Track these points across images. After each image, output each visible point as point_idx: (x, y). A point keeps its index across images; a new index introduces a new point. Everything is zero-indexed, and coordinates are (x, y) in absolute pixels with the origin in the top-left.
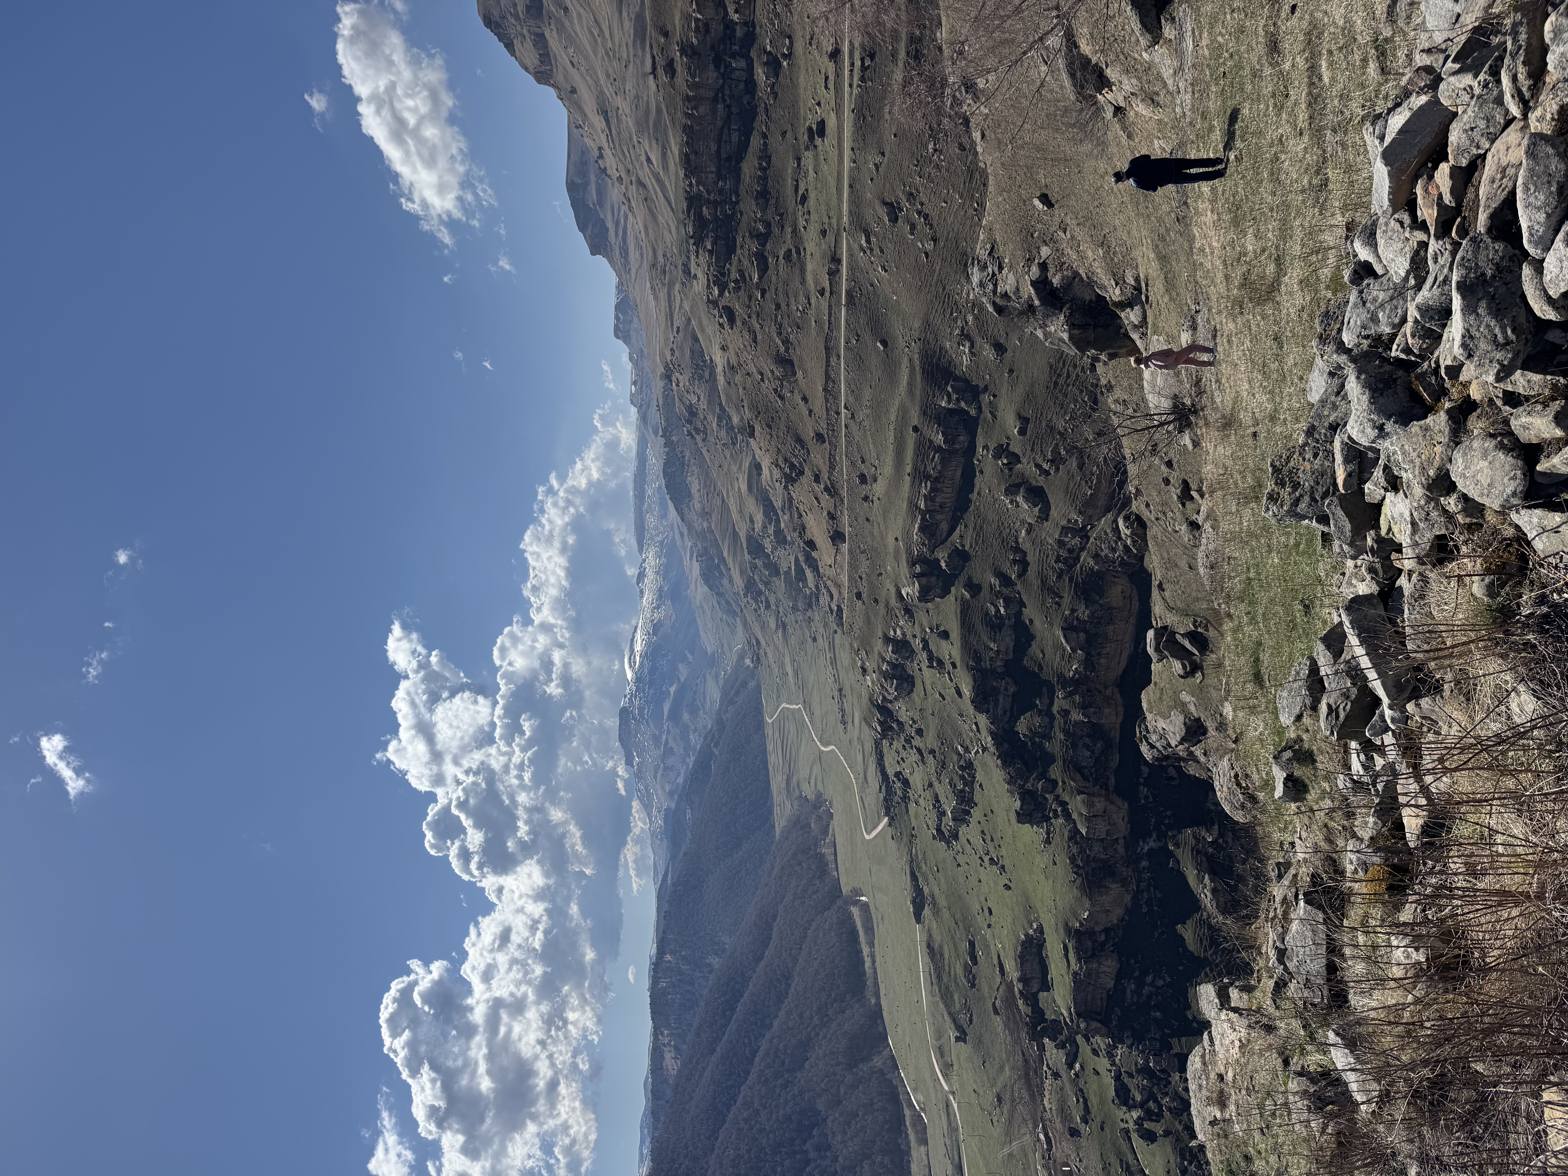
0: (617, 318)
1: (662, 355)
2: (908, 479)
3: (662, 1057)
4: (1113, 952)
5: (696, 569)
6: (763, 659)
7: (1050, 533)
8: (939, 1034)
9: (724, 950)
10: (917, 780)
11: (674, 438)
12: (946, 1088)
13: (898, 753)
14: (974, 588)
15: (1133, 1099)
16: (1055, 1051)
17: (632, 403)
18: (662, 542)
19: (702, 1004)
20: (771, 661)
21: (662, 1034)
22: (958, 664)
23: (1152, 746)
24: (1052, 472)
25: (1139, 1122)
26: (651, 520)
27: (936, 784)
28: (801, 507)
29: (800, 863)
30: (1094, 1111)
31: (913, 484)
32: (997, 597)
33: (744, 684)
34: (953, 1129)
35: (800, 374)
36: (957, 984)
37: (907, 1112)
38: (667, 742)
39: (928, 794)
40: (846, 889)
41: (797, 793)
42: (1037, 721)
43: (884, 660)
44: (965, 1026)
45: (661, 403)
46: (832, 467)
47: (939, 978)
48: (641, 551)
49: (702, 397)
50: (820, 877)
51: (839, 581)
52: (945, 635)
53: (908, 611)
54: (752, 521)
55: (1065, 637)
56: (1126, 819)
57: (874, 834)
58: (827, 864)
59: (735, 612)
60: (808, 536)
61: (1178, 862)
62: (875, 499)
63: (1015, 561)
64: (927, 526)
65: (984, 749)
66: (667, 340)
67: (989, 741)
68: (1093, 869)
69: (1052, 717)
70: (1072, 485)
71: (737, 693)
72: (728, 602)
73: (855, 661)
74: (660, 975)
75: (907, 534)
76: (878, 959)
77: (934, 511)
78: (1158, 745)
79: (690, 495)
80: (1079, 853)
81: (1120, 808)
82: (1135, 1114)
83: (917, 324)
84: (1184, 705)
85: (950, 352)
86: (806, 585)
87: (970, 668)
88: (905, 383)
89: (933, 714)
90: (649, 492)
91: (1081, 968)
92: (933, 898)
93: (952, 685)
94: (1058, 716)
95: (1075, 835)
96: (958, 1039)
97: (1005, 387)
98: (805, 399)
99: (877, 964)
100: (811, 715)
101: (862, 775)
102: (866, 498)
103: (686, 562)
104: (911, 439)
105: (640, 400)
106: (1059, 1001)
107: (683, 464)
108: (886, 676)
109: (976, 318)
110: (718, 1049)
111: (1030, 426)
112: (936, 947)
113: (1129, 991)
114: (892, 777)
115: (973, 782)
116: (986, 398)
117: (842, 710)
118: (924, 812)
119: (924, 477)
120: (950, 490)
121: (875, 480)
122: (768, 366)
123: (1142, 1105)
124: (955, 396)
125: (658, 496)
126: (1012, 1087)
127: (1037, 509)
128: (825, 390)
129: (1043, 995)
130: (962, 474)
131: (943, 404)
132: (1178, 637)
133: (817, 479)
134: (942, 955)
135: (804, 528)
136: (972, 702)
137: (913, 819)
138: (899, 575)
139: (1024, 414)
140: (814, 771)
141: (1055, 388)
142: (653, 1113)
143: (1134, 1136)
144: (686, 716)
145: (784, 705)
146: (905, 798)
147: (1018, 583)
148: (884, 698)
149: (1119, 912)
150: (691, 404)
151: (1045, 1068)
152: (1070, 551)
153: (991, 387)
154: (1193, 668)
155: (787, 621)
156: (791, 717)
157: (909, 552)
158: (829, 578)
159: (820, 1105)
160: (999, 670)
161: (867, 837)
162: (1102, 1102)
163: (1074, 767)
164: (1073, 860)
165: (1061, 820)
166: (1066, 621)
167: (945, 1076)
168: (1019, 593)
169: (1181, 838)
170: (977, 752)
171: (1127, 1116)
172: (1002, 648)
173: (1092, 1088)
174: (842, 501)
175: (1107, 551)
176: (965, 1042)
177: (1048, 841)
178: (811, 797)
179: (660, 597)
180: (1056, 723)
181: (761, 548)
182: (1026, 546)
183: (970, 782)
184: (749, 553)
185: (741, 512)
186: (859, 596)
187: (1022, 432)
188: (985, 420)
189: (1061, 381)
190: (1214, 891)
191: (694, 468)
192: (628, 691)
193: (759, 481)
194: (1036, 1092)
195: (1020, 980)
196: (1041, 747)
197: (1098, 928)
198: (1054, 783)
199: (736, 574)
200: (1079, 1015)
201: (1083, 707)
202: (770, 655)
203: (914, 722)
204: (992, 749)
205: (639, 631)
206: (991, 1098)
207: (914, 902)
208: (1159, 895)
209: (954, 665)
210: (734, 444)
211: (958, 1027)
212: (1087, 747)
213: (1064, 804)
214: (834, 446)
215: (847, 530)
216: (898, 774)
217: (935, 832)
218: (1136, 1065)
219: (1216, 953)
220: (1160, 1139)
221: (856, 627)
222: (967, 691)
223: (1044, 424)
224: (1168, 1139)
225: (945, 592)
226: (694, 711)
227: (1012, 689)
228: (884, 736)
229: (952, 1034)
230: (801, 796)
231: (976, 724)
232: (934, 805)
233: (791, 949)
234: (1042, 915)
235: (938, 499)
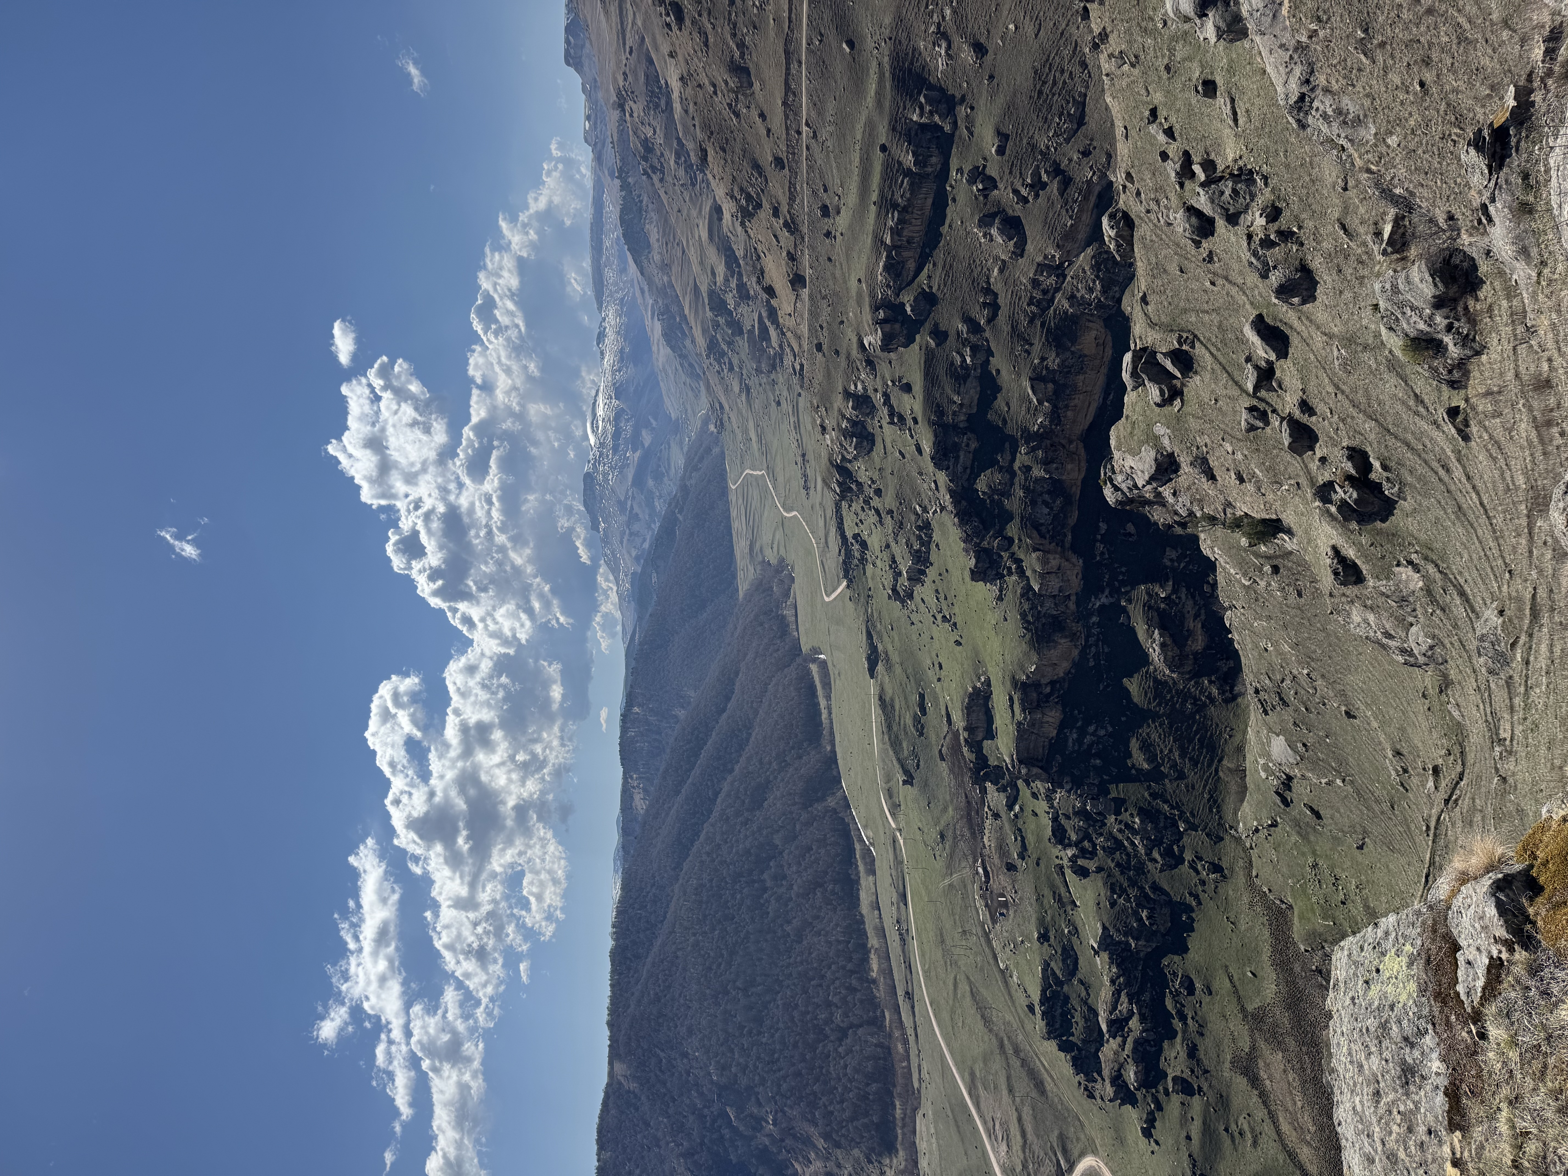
0: (567, 41)
1: (615, 80)
2: (873, 209)
3: (632, 798)
4: (1057, 703)
5: (658, 327)
6: (726, 424)
7: (1025, 270)
8: (888, 778)
9: (689, 703)
10: (875, 541)
11: (630, 180)
12: (893, 825)
13: (857, 514)
14: (940, 336)
15: (1069, 839)
16: (996, 794)
17: (586, 141)
18: (622, 299)
19: (668, 751)
20: (735, 426)
21: (632, 778)
22: (920, 419)
23: (1117, 489)
24: (1030, 199)
25: (1073, 859)
26: (610, 275)
27: (893, 544)
28: (759, 248)
29: (761, 624)
30: (1030, 848)
31: (878, 215)
32: (964, 345)
33: (709, 450)
34: (898, 862)
35: (757, 86)
36: (906, 733)
37: (857, 846)
38: (632, 507)
39: (886, 556)
40: (805, 648)
41: (760, 558)
42: (998, 477)
43: (843, 416)
44: (912, 771)
45: (615, 139)
46: (792, 198)
47: (889, 727)
48: (600, 308)
49: (658, 130)
50: (781, 637)
51: (799, 332)
52: (907, 388)
53: (870, 363)
54: (713, 274)
55: (1032, 388)
56: (1080, 576)
57: (833, 596)
58: (788, 625)
59: (698, 375)
60: (767, 281)
61: (1129, 618)
62: (838, 234)
63: (985, 304)
64: (892, 265)
65: (943, 508)
66: (618, 62)
67: (947, 499)
68: (1044, 625)
69: (1013, 474)
70: (1051, 215)
71: (701, 459)
72: (691, 365)
73: (815, 421)
74: (629, 725)
75: (871, 274)
76: (834, 711)
77: (900, 247)
78: (1123, 486)
79: (649, 246)
80: (1031, 609)
81: (1074, 565)
82: (1070, 852)
83: (887, 20)
84: (1157, 438)
85: (925, 54)
86: (770, 345)
87: (931, 423)
88: (873, 93)
89: (892, 474)
90: (607, 243)
91: (1025, 718)
92: (887, 655)
93: (913, 442)
94: (1019, 472)
95: (1028, 592)
96: (905, 782)
97: (984, 97)
98: (762, 116)
99: (833, 716)
100: (775, 480)
101: (823, 540)
102: (828, 234)
103: (648, 322)
104: (878, 158)
105: (594, 140)
106: (1003, 749)
107: (640, 209)
108: (845, 433)
109: (954, 12)
110: (683, 791)
111: (1010, 144)
112: (887, 699)
113: (1071, 740)
114: (851, 540)
115: (929, 542)
116: (962, 111)
117: (805, 475)
118: (881, 573)
119: (892, 205)
120: (919, 222)
121: (838, 213)
122: (722, 75)
123: (1076, 844)
124: (928, 108)
125: (616, 247)
126: (955, 825)
127: (1012, 242)
128: (785, 103)
129: (987, 744)
130: (933, 204)
131: (915, 118)
132: (1159, 357)
133: (776, 213)
134: (893, 707)
135: (762, 272)
136: (932, 458)
137: (870, 580)
138: (862, 322)
139: (1004, 130)
140: (777, 537)
141: (1039, 98)
142: (623, 847)
143: (1068, 872)
144: (651, 483)
145: (748, 471)
146: (863, 560)
147: (987, 329)
148: (843, 457)
149: (1065, 665)
150: (646, 138)
151: (986, 809)
152: (1045, 292)
153: (969, 97)
154: (1173, 394)
155: (751, 383)
156: (754, 483)
157: (872, 295)
158: (789, 329)
159: (777, 840)
160: (962, 425)
161: (827, 599)
162: (1039, 840)
163: (1031, 524)
164: (1023, 615)
165: (1014, 578)
166: (1034, 371)
167: (893, 815)
168: (987, 341)
169: (1134, 594)
170: (935, 512)
171: (1062, 853)
172: (966, 402)
173: (1030, 827)
174: (803, 238)
175: (1083, 292)
176: (912, 785)
177: (1000, 598)
178: (774, 561)
179: (621, 359)
180: (1017, 480)
181: (724, 303)
182: (998, 286)
183: (927, 543)
184: (711, 309)
185: (701, 263)
186: (819, 347)
187: (1001, 151)
188: (960, 137)
189: (1046, 90)
190: (1163, 646)
191: (652, 214)
192: (591, 457)
193: (720, 227)
194: (976, 831)
195: (965, 729)
196: (1000, 504)
197: (1044, 681)
198: (1011, 541)
199: (697, 333)
200: (1021, 762)
201: (1046, 463)
202: (733, 419)
203: (873, 482)
204: (950, 508)
205: (600, 395)
206: (934, 834)
207: (869, 659)
208: (1106, 650)
209: (915, 421)
210: (693, 185)
211: (906, 772)
212: (1045, 503)
213: (1018, 562)
214: (794, 173)
215: (808, 273)
216: (856, 536)
217: (890, 592)
218: (1073, 808)
219: (1159, 704)
220: (1093, 875)
221: (816, 382)
222: (927, 448)
223: (1025, 141)
224: (1099, 875)
225: (910, 340)
226: (658, 477)
227: (974, 445)
228: (843, 497)
229: (901, 777)
230: (764, 561)
231: (935, 482)
232: (890, 566)
233: (752, 702)
234: (990, 669)
235: (905, 233)
